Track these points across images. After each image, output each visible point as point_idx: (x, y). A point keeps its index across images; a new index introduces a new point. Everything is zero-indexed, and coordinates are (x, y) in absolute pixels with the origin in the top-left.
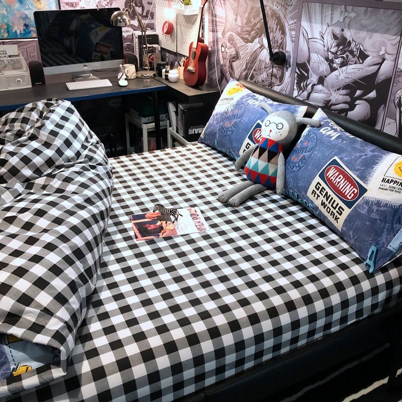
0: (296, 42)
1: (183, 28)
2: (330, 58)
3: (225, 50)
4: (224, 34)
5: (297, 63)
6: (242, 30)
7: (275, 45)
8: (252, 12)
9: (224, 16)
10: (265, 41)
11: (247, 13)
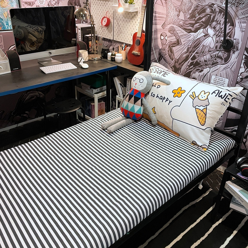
1: (121, 22)
3: (164, 38)
4: (164, 26)
6: (184, 23)
8: (197, 9)
9: (165, 12)
10: (211, 32)
11: (192, 10)
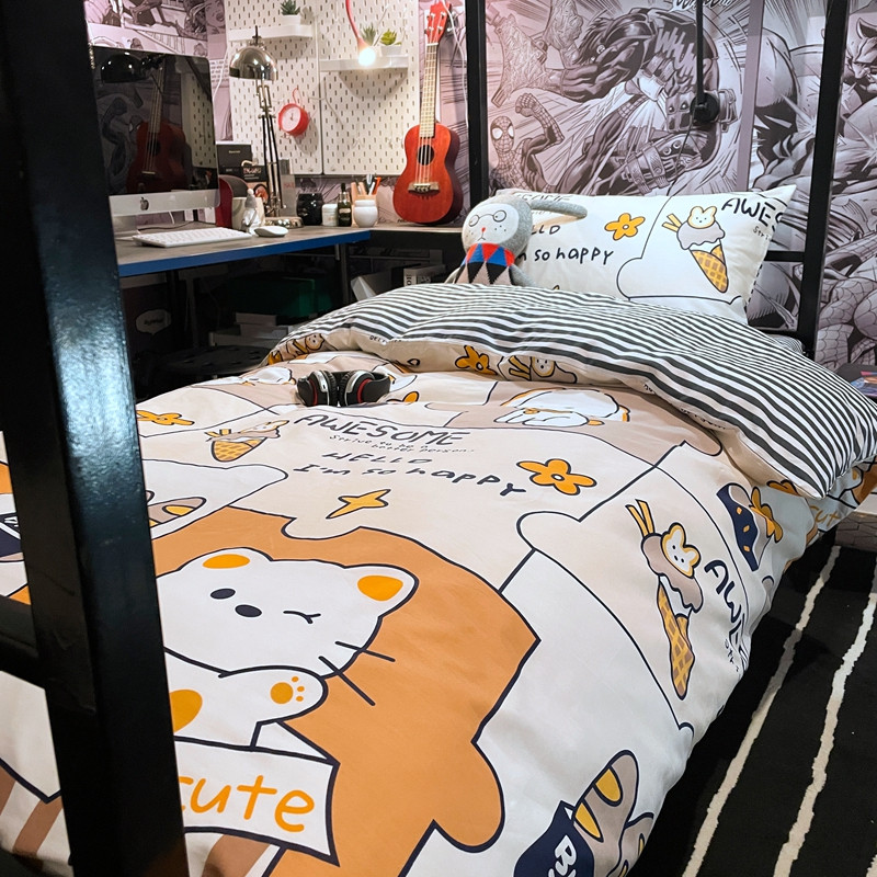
0: (751, 66)
2: (858, 76)
3: (505, 133)
4: (497, 97)
5: (756, 108)
6: (563, 78)
7: (682, 85)
9: (498, 58)
10: (648, 85)
11: (582, 36)
